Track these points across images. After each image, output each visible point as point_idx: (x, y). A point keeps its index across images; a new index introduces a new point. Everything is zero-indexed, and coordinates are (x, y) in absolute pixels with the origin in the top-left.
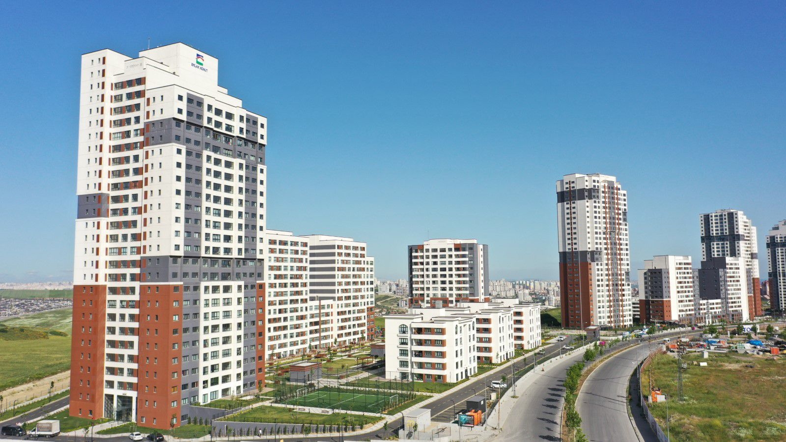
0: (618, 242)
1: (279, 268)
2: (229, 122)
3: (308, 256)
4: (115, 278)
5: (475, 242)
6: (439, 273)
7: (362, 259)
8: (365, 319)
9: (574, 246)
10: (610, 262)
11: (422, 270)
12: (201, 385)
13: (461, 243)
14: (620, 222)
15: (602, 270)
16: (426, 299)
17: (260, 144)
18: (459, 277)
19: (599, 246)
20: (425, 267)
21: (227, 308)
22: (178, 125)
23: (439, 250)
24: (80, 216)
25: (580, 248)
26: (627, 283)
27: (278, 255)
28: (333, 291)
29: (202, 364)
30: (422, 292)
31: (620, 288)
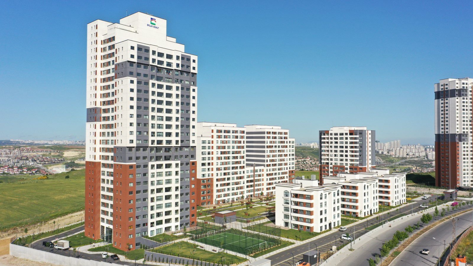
1: (224, 147)
2: (169, 60)
3: (245, 139)
4: (105, 158)
5: (365, 129)
6: (339, 149)
7: (285, 140)
8: (287, 178)
9: (446, 130)
11: (328, 147)
12: (149, 225)
13: (355, 129)
15: (467, 148)
16: (330, 166)
17: (192, 73)
18: (352, 152)
19: (466, 130)
20: (330, 145)
21: (168, 178)
22: (131, 65)
23: (339, 134)
25: (451, 132)
27: (223, 139)
28: (264, 161)
29: (150, 212)
30: (327, 161)
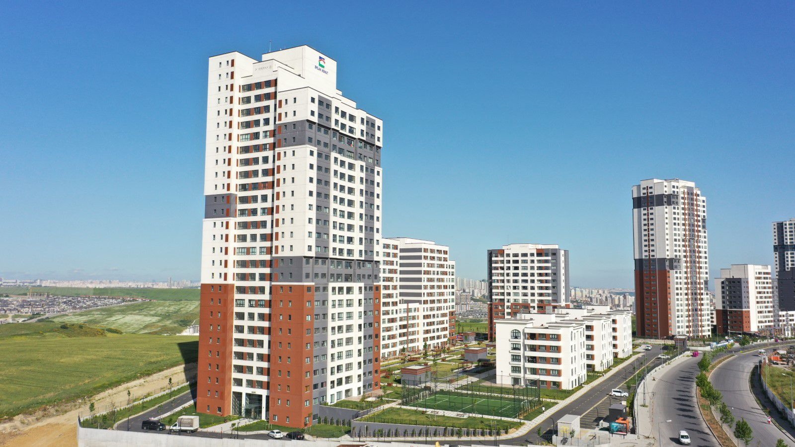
0: (697, 249)
2: (352, 124)
3: (398, 259)
4: (243, 277)
5: (556, 247)
6: (520, 278)
7: (445, 263)
8: (447, 323)
9: (652, 253)
10: (689, 270)
11: (502, 275)
12: (329, 385)
13: (543, 248)
14: (699, 229)
15: (680, 278)
16: (507, 304)
17: (377, 146)
18: (541, 283)
19: (678, 254)
20: (506, 272)
21: (349, 309)
22: (311, 127)
23: (520, 255)
24: (206, 217)
25: (658, 255)
26: (705, 292)
28: (419, 295)
29: (330, 364)
30: (502, 297)
31: (699, 297)
